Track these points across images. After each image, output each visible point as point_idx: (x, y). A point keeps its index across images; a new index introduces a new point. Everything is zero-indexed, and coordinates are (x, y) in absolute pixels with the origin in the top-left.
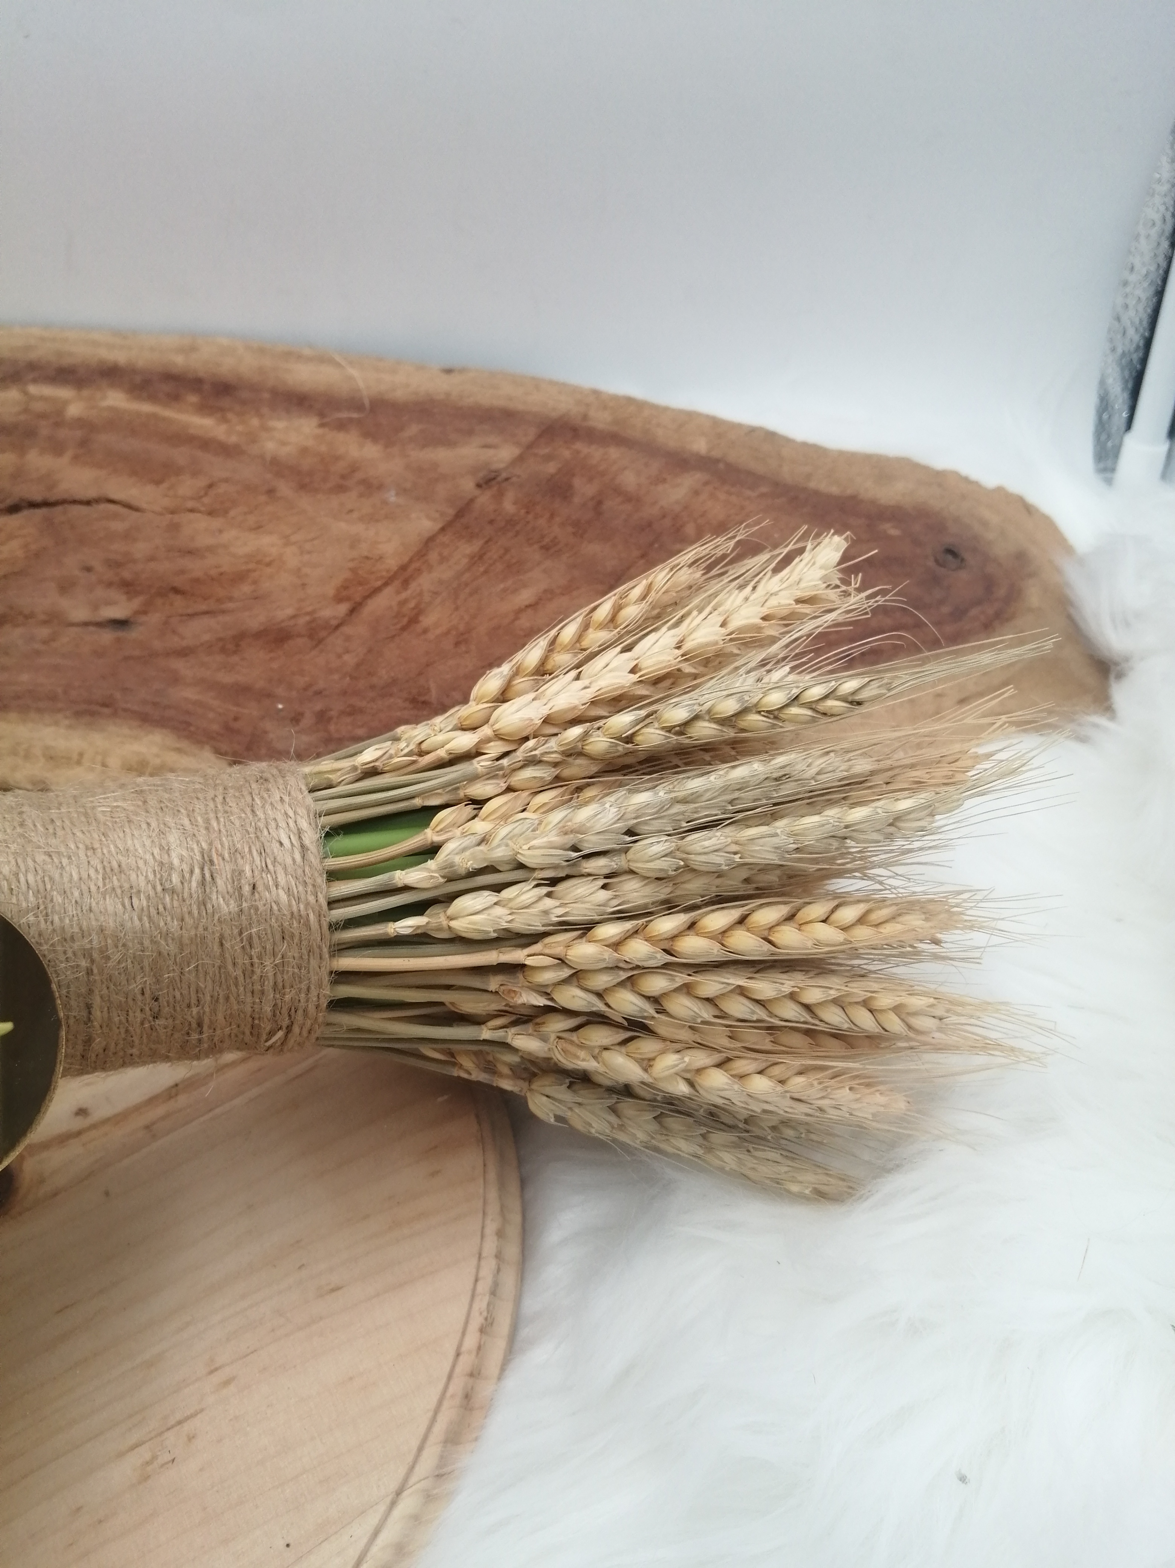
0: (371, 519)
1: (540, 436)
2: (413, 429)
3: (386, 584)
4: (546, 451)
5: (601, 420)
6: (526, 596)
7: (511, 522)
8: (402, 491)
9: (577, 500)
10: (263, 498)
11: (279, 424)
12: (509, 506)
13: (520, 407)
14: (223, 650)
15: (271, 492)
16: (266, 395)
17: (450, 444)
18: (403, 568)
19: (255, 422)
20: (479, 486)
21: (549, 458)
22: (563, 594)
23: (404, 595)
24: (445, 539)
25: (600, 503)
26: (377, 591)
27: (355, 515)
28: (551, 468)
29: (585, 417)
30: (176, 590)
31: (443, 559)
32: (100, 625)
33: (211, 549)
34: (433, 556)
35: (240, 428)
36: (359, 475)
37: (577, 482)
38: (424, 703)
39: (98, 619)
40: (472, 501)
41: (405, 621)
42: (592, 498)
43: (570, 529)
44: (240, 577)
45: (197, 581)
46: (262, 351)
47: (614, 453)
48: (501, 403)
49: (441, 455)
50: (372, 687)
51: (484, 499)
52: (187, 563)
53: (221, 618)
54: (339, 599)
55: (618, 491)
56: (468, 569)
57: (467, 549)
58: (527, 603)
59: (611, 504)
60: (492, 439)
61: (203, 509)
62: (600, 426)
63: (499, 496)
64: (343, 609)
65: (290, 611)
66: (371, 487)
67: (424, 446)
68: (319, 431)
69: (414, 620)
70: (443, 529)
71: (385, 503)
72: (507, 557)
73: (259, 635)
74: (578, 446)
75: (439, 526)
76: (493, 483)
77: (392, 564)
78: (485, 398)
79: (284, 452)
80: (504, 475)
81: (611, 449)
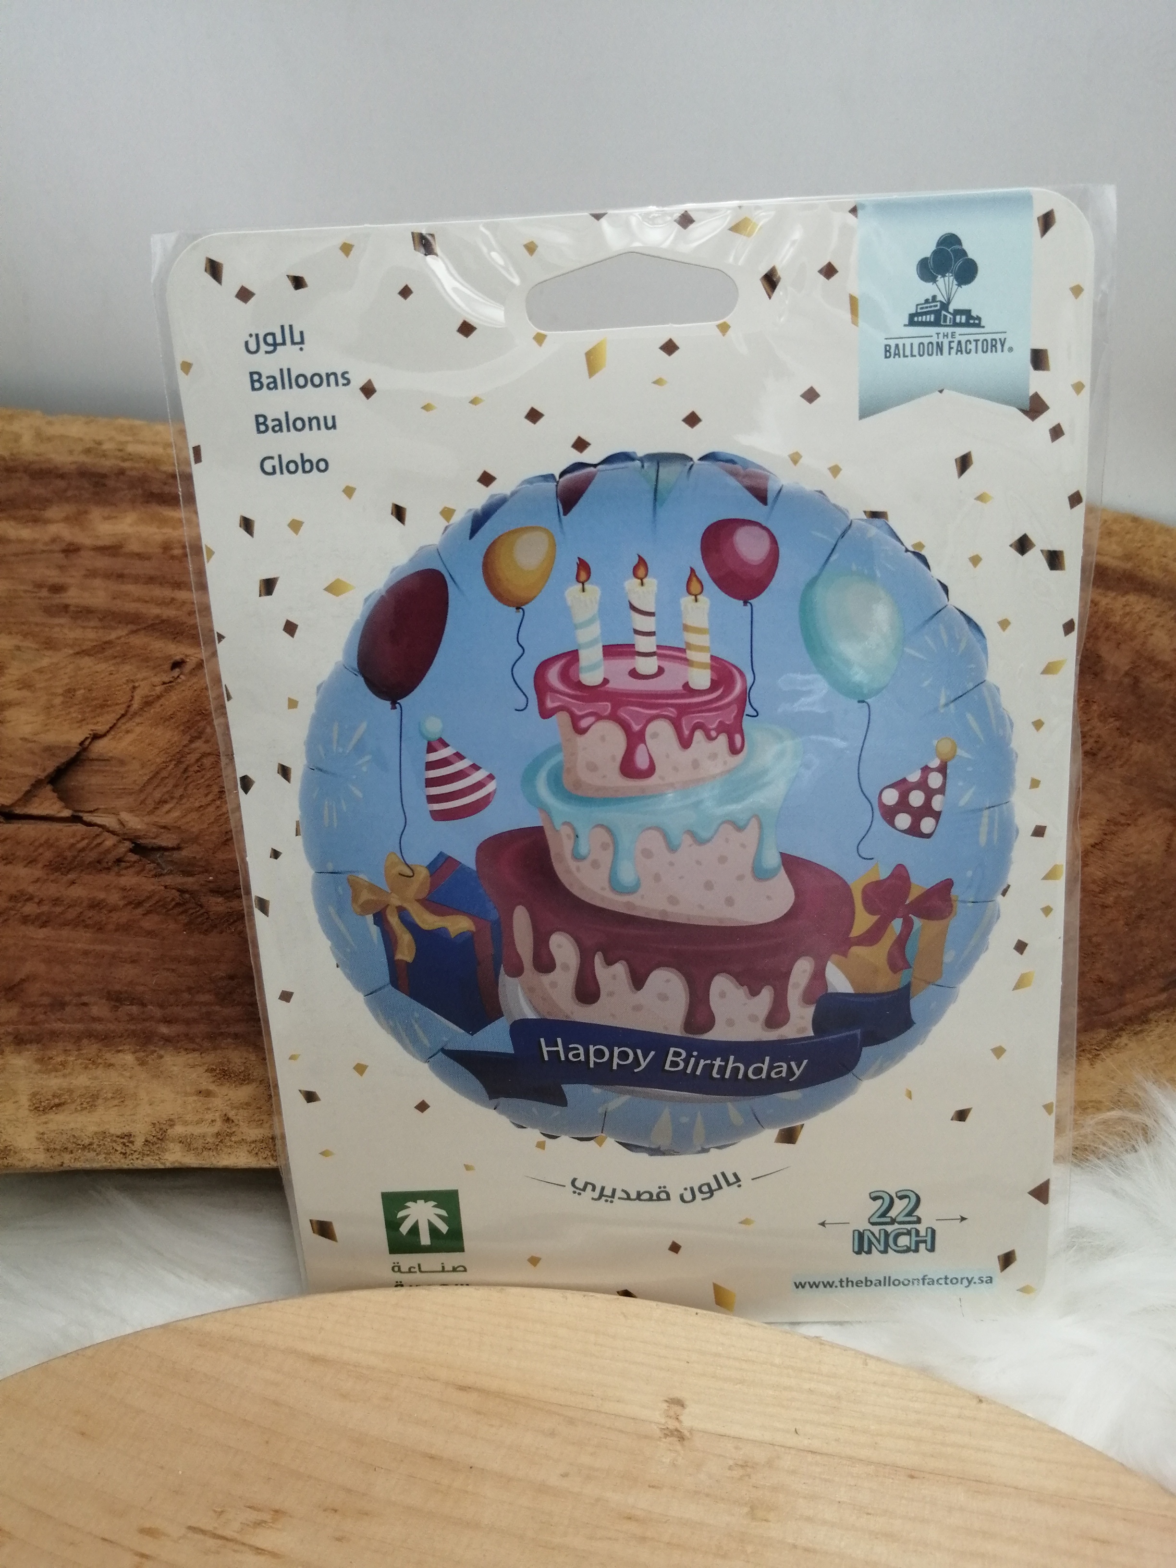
9: (1109, 677)
22: (1129, 825)
25: (1137, 681)
42: (1127, 674)
43: (1113, 723)
47: (1137, 603)
55: (1154, 662)
58: (1092, 841)
59: (1151, 681)
81: (1132, 598)
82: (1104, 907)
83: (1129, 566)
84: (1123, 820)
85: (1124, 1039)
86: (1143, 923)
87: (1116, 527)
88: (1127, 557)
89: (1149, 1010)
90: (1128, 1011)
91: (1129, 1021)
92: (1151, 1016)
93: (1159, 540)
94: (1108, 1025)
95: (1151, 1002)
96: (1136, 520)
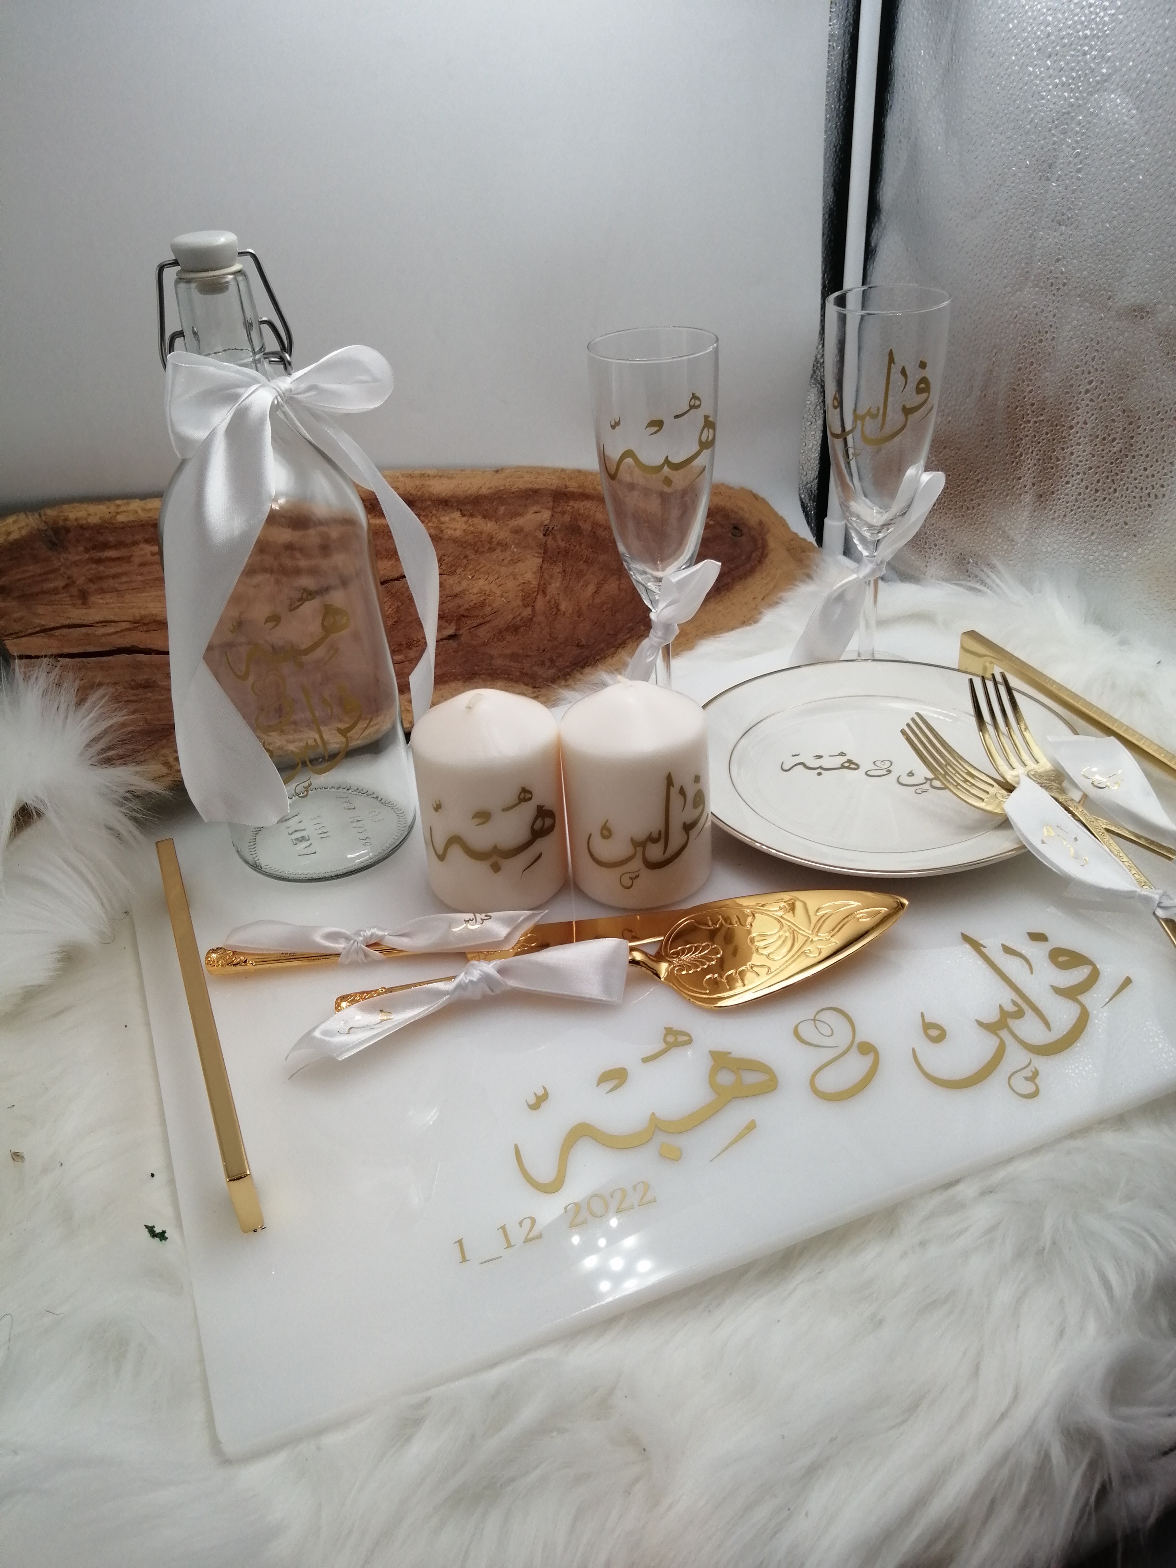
0: (514, 562)
1: (554, 501)
2: (502, 509)
3: (538, 594)
4: (560, 509)
5: (573, 486)
6: (591, 589)
7: (567, 552)
8: (518, 545)
9: (585, 533)
10: (465, 561)
11: (447, 519)
12: (562, 544)
13: (538, 487)
14: (499, 640)
15: (466, 557)
16: (429, 503)
17: (521, 515)
18: (539, 585)
19: (434, 519)
20: (544, 535)
21: (563, 513)
23: (548, 598)
24: (545, 566)
25: (594, 533)
26: (536, 598)
27: (506, 562)
28: (567, 518)
29: (566, 487)
30: (464, 616)
31: (552, 576)
32: (446, 639)
33: (463, 592)
34: (546, 576)
35: (430, 524)
36: (495, 541)
37: (581, 524)
38: (583, 646)
39: (445, 636)
40: (545, 543)
41: (555, 610)
42: (589, 531)
43: (590, 549)
44: (483, 605)
45: (468, 609)
46: (411, 476)
47: (588, 504)
48: (529, 486)
49: (519, 521)
50: (560, 643)
51: (549, 540)
52: (458, 601)
53: (488, 625)
54: (526, 606)
56: (564, 580)
57: (557, 569)
58: (594, 591)
60: (536, 508)
61: (445, 573)
62: (575, 490)
63: (554, 539)
64: (529, 609)
65: (511, 616)
66: (503, 545)
67: (511, 518)
68: (464, 519)
69: (558, 610)
70: (543, 561)
71: (513, 552)
72: (574, 570)
73: (507, 629)
74: (571, 503)
75: (541, 560)
76: (548, 532)
77: (535, 583)
78: (521, 484)
79: (458, 533)
80: (551, 527)
81: (586, 502)
82: (603, 611)
83: (581, 490)
84: (602, 582)
85: (620, 650)
86: (617, 614)
87: (573, 475)
88: (580, 487)
89: (625, 640)
90: (619, 641)
91: (621, 644)
92: (627, 641)
93: (589, 479)
94: (614, 647)
95: (625, 637)
96: (579, 471)
